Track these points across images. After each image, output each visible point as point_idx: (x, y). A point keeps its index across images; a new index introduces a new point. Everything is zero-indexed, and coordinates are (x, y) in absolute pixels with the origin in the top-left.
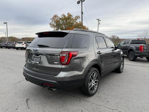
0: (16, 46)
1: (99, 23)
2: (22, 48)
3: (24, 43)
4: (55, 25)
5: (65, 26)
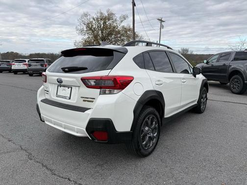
0: (13, 67)
2: (24, 72)
3: (27, 63)
4: (85, 29)
5: (102, 32)
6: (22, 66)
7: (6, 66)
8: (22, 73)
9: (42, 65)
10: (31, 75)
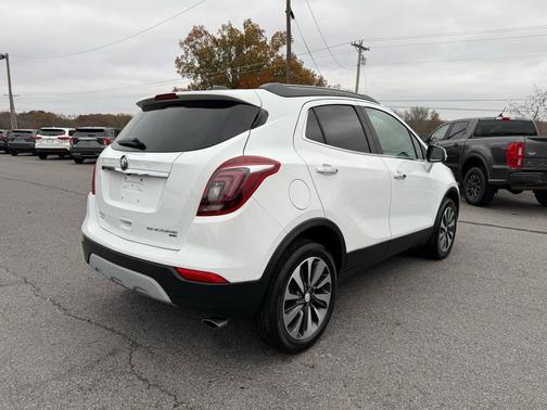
0: (38, 145)
1: (361, 61)
2: (61, 154)
3: (67, 135)
4: (197, 65)
5: (233, 72)
6: (56, 142)
7: (24, 142)
8: (57, 156)
9: (100, 141)
10: (79, 161)
